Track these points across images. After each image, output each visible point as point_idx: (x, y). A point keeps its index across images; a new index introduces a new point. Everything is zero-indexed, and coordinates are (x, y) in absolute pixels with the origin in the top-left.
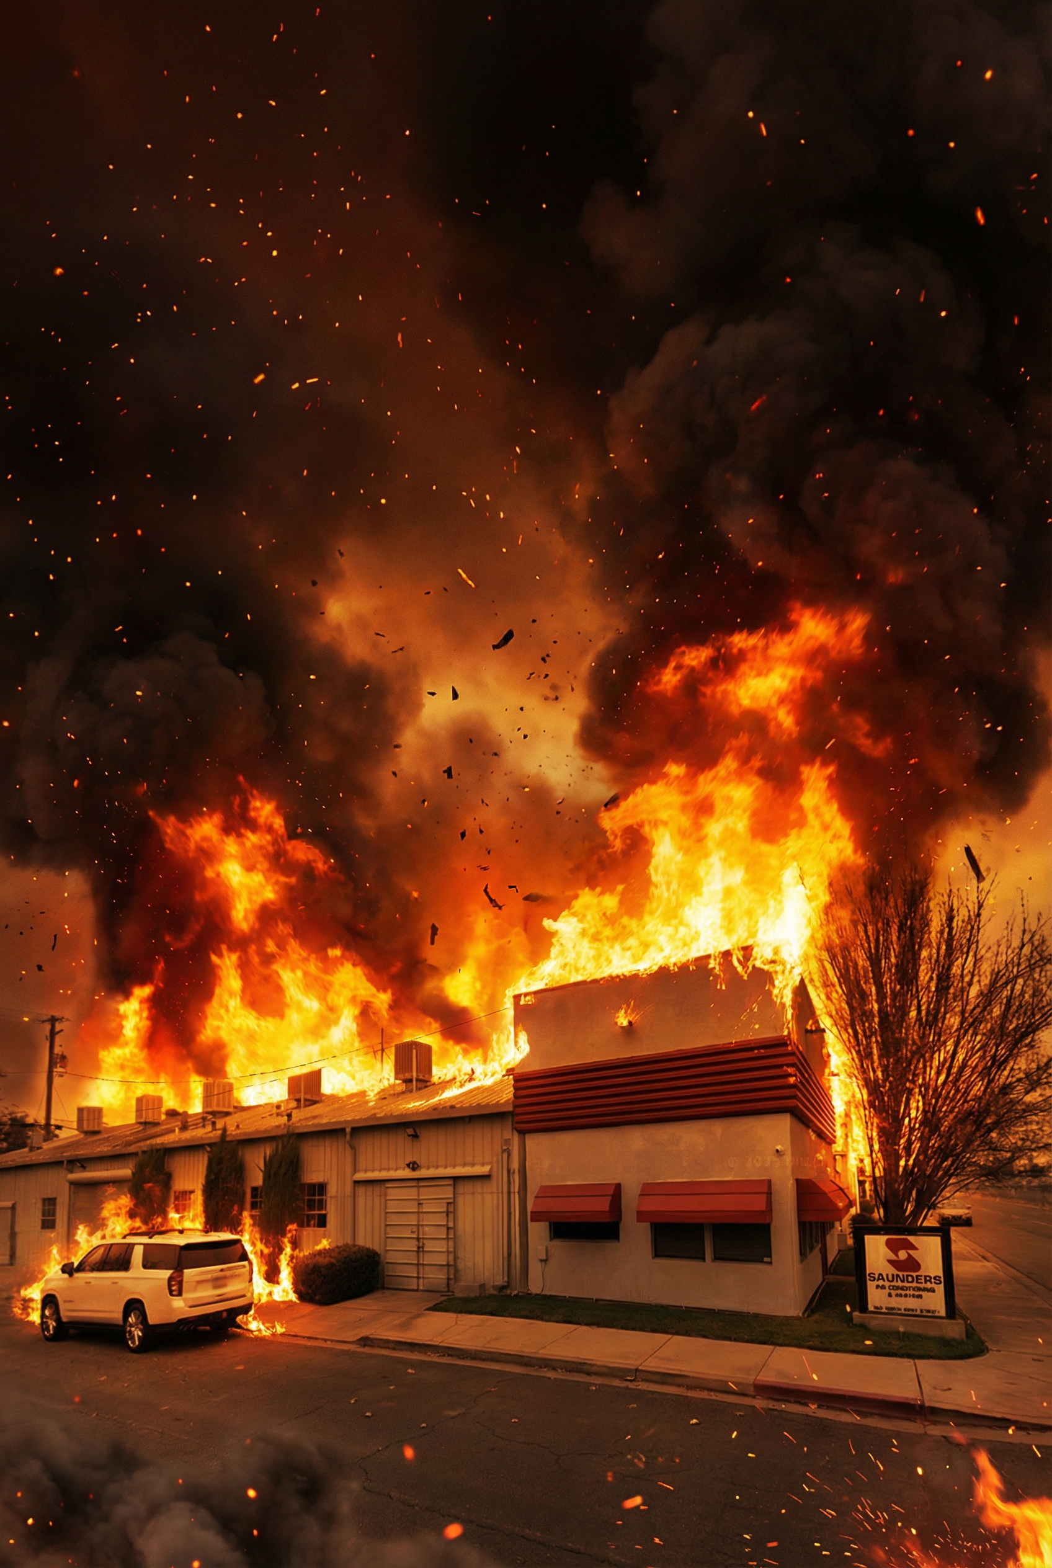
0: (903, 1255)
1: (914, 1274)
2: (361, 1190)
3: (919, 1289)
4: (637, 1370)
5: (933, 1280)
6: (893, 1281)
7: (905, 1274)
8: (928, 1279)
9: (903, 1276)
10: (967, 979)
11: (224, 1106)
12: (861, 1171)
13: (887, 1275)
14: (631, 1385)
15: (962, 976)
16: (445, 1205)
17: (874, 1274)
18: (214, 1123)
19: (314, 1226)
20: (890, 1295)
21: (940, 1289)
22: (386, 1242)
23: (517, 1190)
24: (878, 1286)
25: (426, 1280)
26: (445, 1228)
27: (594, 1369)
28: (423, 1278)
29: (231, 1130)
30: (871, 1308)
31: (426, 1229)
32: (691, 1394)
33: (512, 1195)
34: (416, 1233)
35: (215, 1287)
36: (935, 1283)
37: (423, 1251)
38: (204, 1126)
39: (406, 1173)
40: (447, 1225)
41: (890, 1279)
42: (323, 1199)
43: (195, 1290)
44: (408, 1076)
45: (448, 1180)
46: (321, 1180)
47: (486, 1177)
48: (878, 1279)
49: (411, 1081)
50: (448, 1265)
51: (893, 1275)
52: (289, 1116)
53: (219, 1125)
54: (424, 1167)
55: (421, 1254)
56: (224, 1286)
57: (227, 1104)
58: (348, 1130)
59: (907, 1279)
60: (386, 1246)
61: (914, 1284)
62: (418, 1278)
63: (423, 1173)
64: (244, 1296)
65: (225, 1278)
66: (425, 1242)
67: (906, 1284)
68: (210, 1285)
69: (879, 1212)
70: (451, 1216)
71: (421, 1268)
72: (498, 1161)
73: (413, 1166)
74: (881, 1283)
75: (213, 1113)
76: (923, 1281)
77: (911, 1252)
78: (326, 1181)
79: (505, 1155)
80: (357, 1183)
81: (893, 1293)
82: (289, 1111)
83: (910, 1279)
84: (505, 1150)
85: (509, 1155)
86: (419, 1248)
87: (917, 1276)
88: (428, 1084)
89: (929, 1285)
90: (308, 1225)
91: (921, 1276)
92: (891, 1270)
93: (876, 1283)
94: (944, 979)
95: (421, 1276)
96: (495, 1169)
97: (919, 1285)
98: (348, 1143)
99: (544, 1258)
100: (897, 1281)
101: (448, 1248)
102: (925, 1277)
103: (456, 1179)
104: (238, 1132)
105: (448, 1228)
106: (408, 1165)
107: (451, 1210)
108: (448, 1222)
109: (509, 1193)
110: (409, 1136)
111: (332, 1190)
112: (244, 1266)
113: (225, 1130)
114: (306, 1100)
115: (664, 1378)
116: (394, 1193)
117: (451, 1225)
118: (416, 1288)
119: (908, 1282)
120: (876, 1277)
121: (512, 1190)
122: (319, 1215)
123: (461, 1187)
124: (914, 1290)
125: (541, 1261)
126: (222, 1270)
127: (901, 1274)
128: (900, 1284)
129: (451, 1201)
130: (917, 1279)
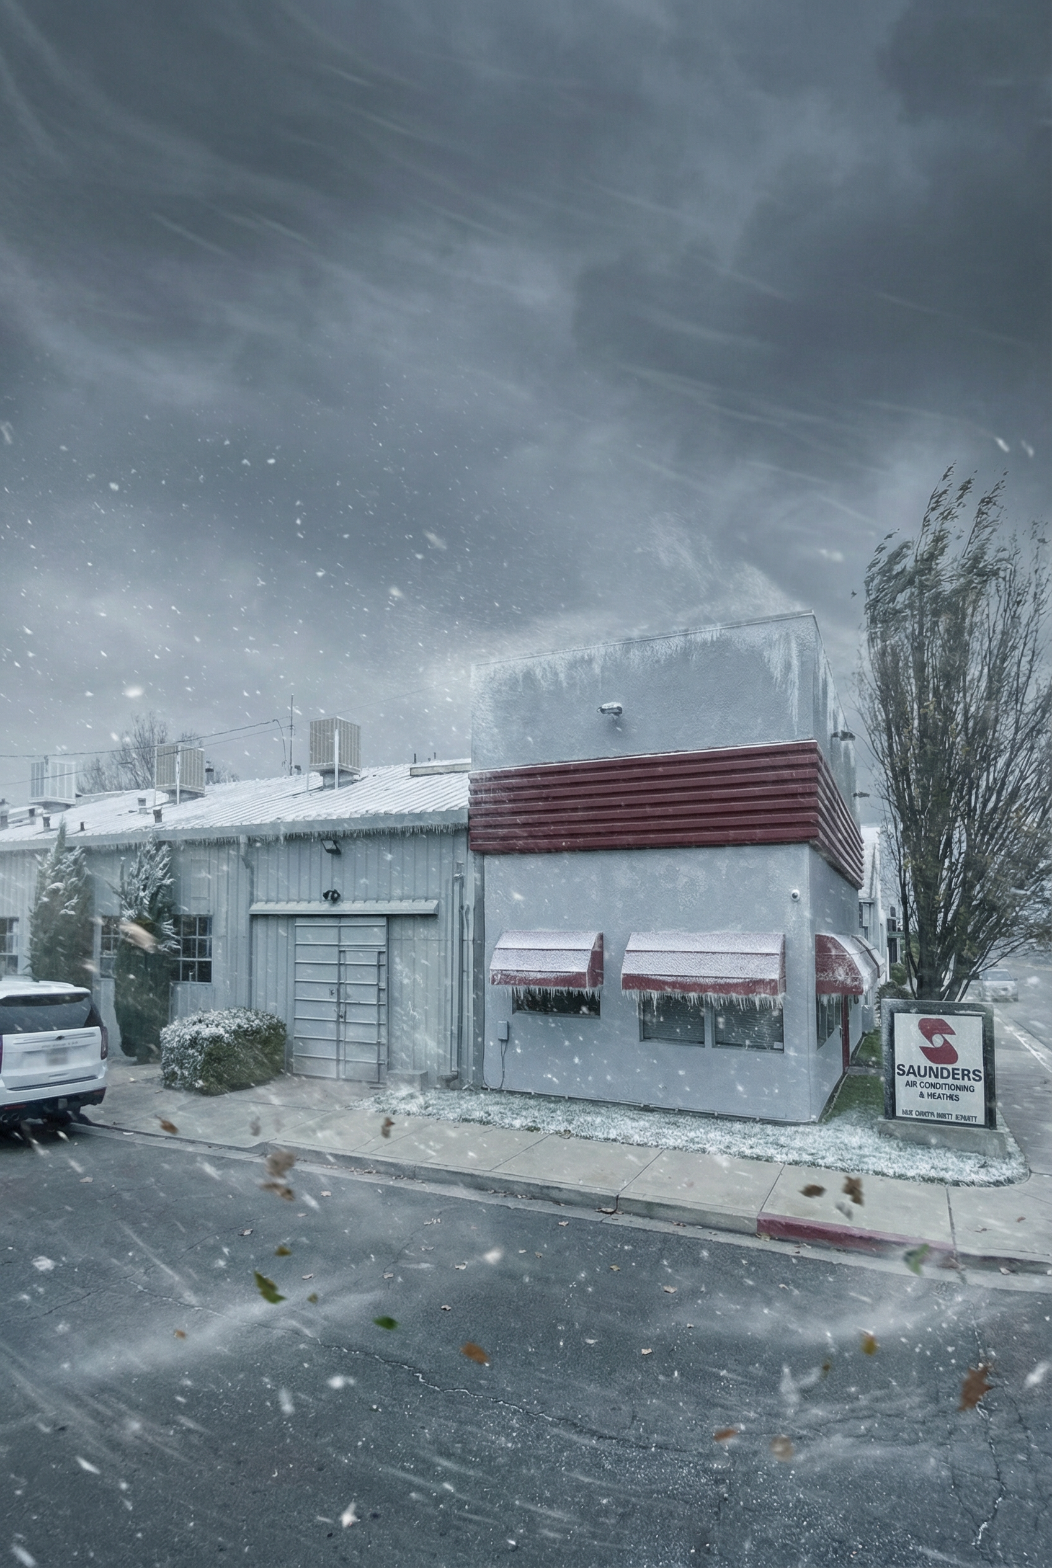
0: (938, 1041)
1: (950, 1067)
2: (260, 928)
3: (957, 1087)
4: (617, 1198)
5: (971, 1075)
6: (925, 1076)
7: (939, 1066)
8: (966, 1073)
9: (937, 1068)
10: (1022, 679)
11: (62, 796)
12: (892, 925)
13: (919, 1067)
14: (609, 1220)
15: (1018, 675)
16: (376, 954)
17: (903, 1066)
18: (47, 821)
19: (194, 980)
20: (922, 1095)
21: (980, 1086)
22: (294, 1008)
23: (471, 938)
24: (907, 1084)
25: (349, 1066)
26: (376, 988)
27: (564, 1196)
28: (347, 1062)
29: (73, 828)
30: (899, 1113)
31: (349, 990)
32: (681, 1231)
33: (465, 943)
34: (335, 995)
35: (54, 1062)
36: (974, 1079)
37: (345, 1022)
38: (32, 823)
39: (325, 907)
40: (377, 985)
41: (922, 1073)
42: (205, 941)
43: (18, 1065)
44: (325, 766)
45: (379, 919)
46: (203, 913)
47: (429, 918)
48: (909, 1073)
49: (332, 772)
50: (379, 1044)
51: (926, 1067)
52: (158, 815)
53: (55, 822)
54: (348, 899)
55: (342, 1027)
56: (64, 1061)
57: (66, 795)
58: (243, 839)
59: (942, 1073)
60: (294, 1012)
61: (950, 1081)
62: (338, 1061)
63: (345, 907)
64: (93, 1077)
65: (64, 1050)
66: (348, 1008)
67: (941, 1081)
68: (42, 1059)
69: (911, 984)
70: (384, 970)
71: (341, 1044)
72: (447, 895)
73: (333, 897)
74: (911, 1078)
75: (46, 805)
76: (960, 1076)
77: (947, 1037)
78: (211, 913)
79: (457, 888)
80: (254, 917)
81: (925, 1091)
82: (158, 808)
83: (945, 1074)
84: (456, 879)
85: (462, 886)
86: (340, 1016)
87: (954, 1069)
88: (356, 777)
89: (966, 1082)
90: (186, 978)
91: (958, 1069)
92: (924, 1062)
93: (905, 1078)
94: (996, 675)
95: (342, 1058)
96: (443, 909)
97: (956, 1082)
98: (244, 860)
99: (506, 1038)
100: (930, 1076)
101: (379, 1020)
102: (963, 1070)
103: (390, 918)
104: (81, 834)
105: (380, 990)
106: (326, 895)
107: (384, 961)
108: (379, 980)
109: (462, 941)
110: (329, 851)
111: (220, 927)
112: (92, 1035)
113: (63, 829)
114: (182, 792)
115: (649, 1209)
116: (307, 935)
117: (383, 985)
118: (334, 1076)
119: (942, 1077)
120: (906, 1070)
121: (465, 938)
122: (200, 962)
123: (397, 929)
124: (950, 1088)
125: (502, 1041)
126: (60, 1038)
127: (934, 1066)
128: (933, 1080)
129: (384, 949)
130: (954, 1074)
